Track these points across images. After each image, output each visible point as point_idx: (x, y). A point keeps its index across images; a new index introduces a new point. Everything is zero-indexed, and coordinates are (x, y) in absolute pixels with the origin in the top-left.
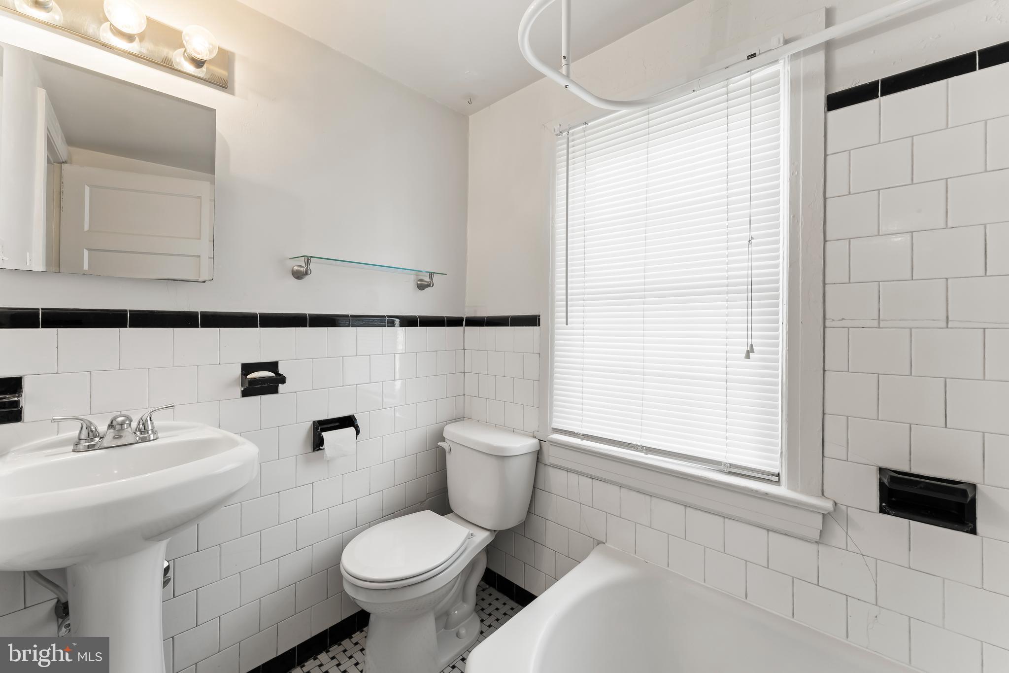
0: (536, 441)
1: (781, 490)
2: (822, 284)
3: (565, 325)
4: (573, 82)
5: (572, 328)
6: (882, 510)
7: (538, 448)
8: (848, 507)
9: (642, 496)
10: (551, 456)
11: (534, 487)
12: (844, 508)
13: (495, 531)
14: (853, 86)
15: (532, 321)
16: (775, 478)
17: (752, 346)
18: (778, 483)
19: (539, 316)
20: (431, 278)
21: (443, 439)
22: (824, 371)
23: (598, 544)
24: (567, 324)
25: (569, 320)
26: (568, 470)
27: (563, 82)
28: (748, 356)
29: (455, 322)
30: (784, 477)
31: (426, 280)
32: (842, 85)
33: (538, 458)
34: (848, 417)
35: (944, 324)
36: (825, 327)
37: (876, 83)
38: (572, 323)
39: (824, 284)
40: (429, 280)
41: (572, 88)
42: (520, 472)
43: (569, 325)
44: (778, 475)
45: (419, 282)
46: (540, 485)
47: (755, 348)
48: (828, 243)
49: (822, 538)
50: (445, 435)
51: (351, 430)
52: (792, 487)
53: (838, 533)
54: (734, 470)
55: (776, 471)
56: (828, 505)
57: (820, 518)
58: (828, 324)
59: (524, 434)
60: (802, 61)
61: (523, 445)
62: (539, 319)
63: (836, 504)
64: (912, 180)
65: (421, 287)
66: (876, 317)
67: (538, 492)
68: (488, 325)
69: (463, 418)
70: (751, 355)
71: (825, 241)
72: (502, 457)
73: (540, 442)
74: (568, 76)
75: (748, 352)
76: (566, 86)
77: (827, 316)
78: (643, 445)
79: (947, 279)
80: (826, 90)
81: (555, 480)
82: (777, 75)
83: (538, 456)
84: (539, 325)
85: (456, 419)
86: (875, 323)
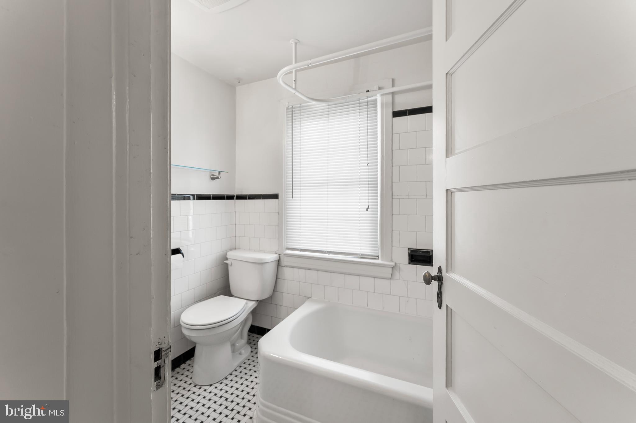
0: (277, 255)
1: (379, 261)
2: (391, 182)
3: (292, 198)
4: (298, 92)
5: (295, 200)
6: (409, 263)
7: (279, 259)
8: (399, 264)
9: (328, 273)
10: (285, 261)
11: (277, 278)
12: (398, 264)
13: (258, 301)
14: (400, 110)
15: (274, 197)
16: (376, 257)
17: (368, 206)
18: (378, 259)
19: (278, 194)
20: (219, 174)
21: (227, 259)
22: (392, 215)
23: (308, 299)
24: (293, 198)
25: (294, 196)
26: (293, 267)
27: (293, 91)
28: (367, 210)
29: (230, 197)
30: (380, 257)
31: (215, 175)
32: (398, 109)
33: (278, 264)
34: (399, 231)
35: (425, 197)
36: (392, 198)
37: (407, 110)
38: (295, 197)
39: (392, 182)
40: (218, 175)
41: (297, 94)
42: (270, 270)
43: (294, 198)
44: (378, 256)
45: (212, 176)
46: (279, 277)
47: (369, 207)
48: (393, 167)
49: (391, 278)
50: (228, 256)
51: (180, 255)
52: (382, 260)
53: (397, 274)
54: (363, 256)
55: (377, 254)
56: (393, 264)
57: (391, 269)
58: (393, 197)
59: (270, 252)
60: (384, 97)
61: (272, 257)
62: (278, 196)
63: (396, 263)
64: (417, 147)
65: (213, 179)
66: (407, 195)
67: (278, 280)
68: (249, 198)
69: (235, 249)
70: (368, 210)
71: (392, 166)
72: (261, 263)
73: (279, 256)
74: (295, 89)
75: (367, 209)
76: (295, 93)
77: (393, 194)
78: (328, 250)
79: (426, 182)
80: (392, 110)
81: (287, 273)
82: (376, 100)
83: (279, 263)
84: (278, 198)
85: (232, 249)
86: (407, 197)
